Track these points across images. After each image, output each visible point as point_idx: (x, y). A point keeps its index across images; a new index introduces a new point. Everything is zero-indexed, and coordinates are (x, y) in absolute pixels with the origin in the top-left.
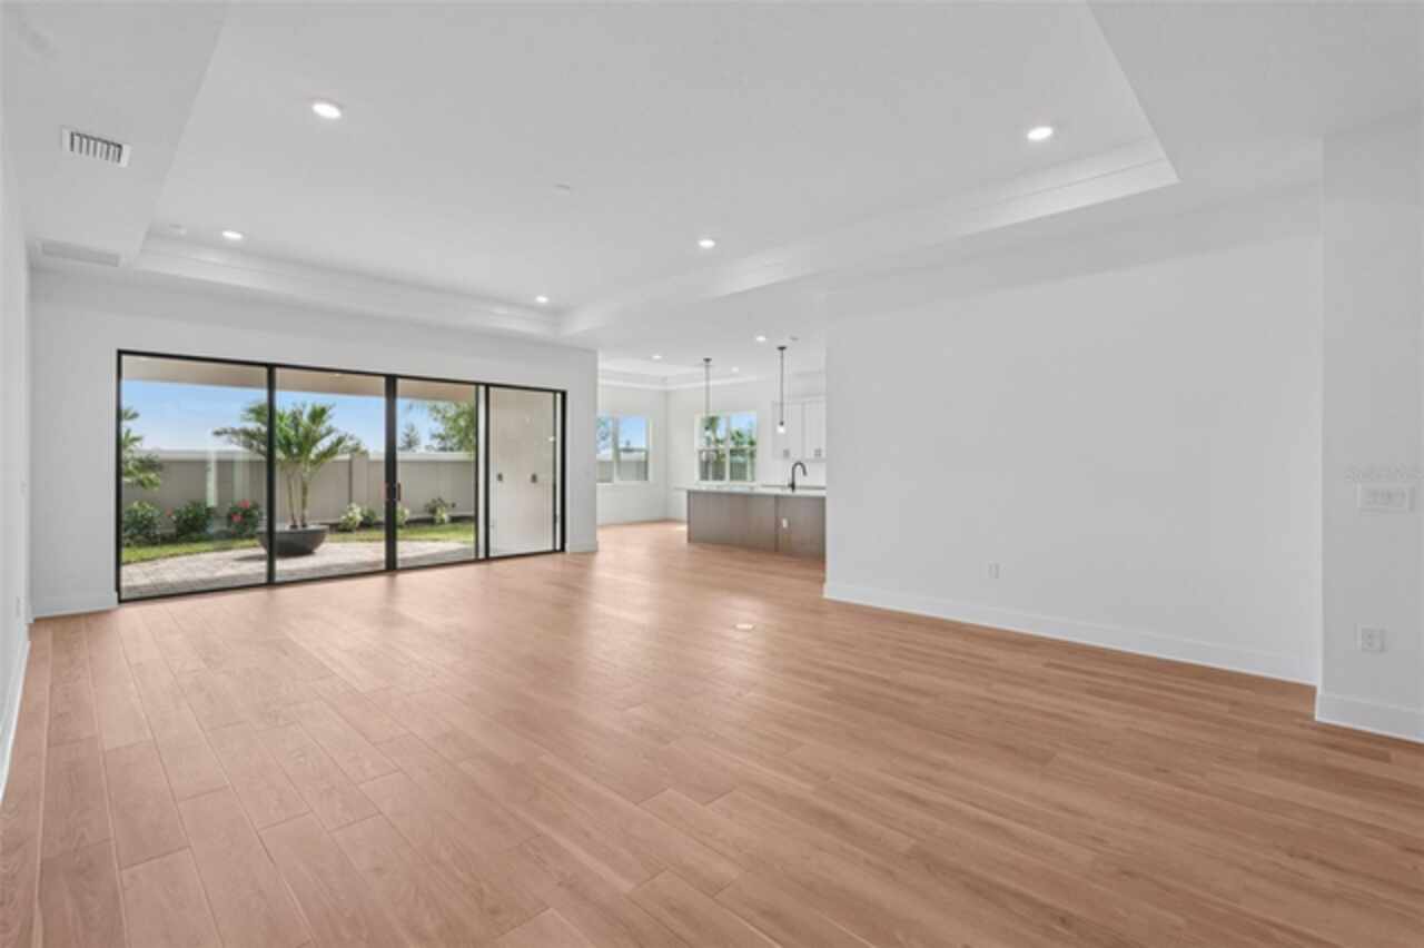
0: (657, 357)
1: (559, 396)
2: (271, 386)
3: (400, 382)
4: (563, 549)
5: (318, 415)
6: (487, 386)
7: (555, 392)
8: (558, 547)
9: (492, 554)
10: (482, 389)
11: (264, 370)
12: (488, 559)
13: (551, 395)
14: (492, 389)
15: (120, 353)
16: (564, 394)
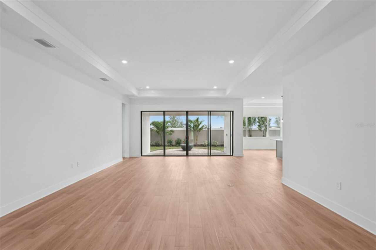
0: (263, 98)
1: (232, 112)
2: (164, 115)
3: (189, 112)
4: (233, 155)
5: (197, 120)
6: (210, 111)
7: (230, 111)
8: (231, 154)
9: (211, 154)
10: (209, 112)
11: (163, 112)
12: (211, 155)
13: (229, 112)
14: (211, 112)
15: (141, 112)
16: (233, 112)
